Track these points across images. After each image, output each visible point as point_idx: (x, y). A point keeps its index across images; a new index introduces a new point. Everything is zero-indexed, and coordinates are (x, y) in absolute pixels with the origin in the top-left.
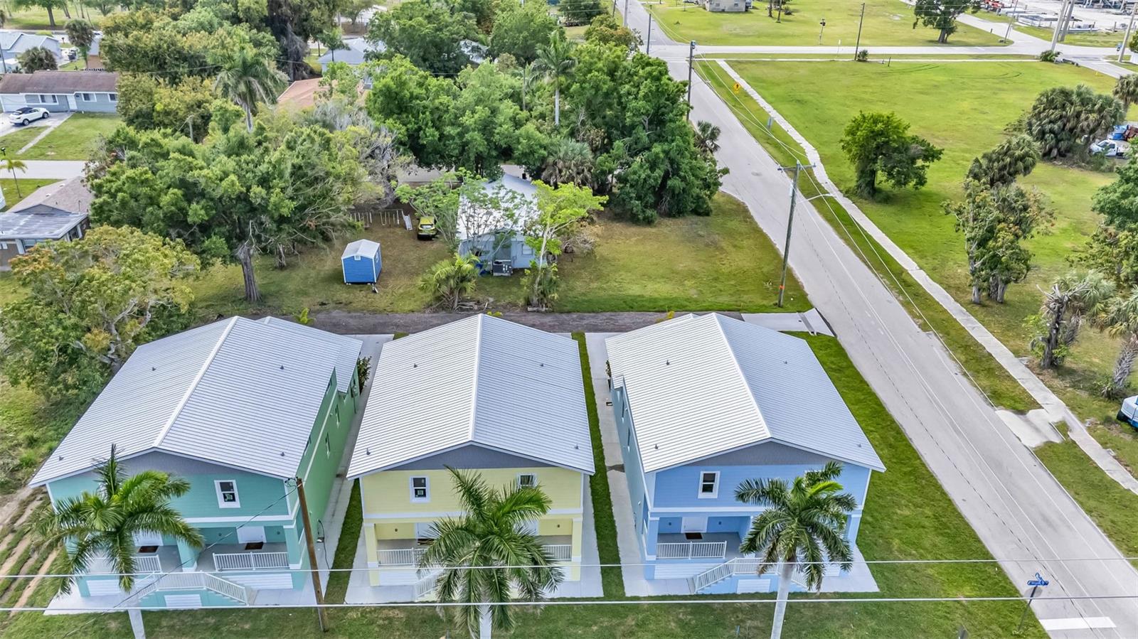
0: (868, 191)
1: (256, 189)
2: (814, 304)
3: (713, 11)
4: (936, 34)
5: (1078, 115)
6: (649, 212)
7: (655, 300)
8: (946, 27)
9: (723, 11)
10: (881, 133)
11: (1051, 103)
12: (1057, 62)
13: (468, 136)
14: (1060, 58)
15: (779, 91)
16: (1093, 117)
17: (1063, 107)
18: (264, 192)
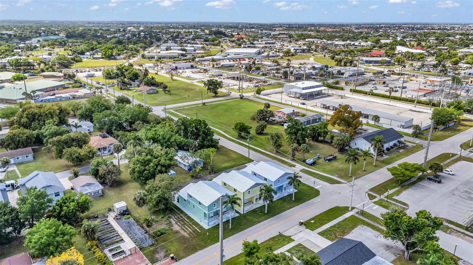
0: (241, 137)
2: (254, 160)
4: (214, 95)
5: (266, 114)
7: (229, 166)
8: (216, 93)
11: (260, 113)
12: (244, 99)
14: (244, 98)
16: (269, 114)
17: (263, 113)
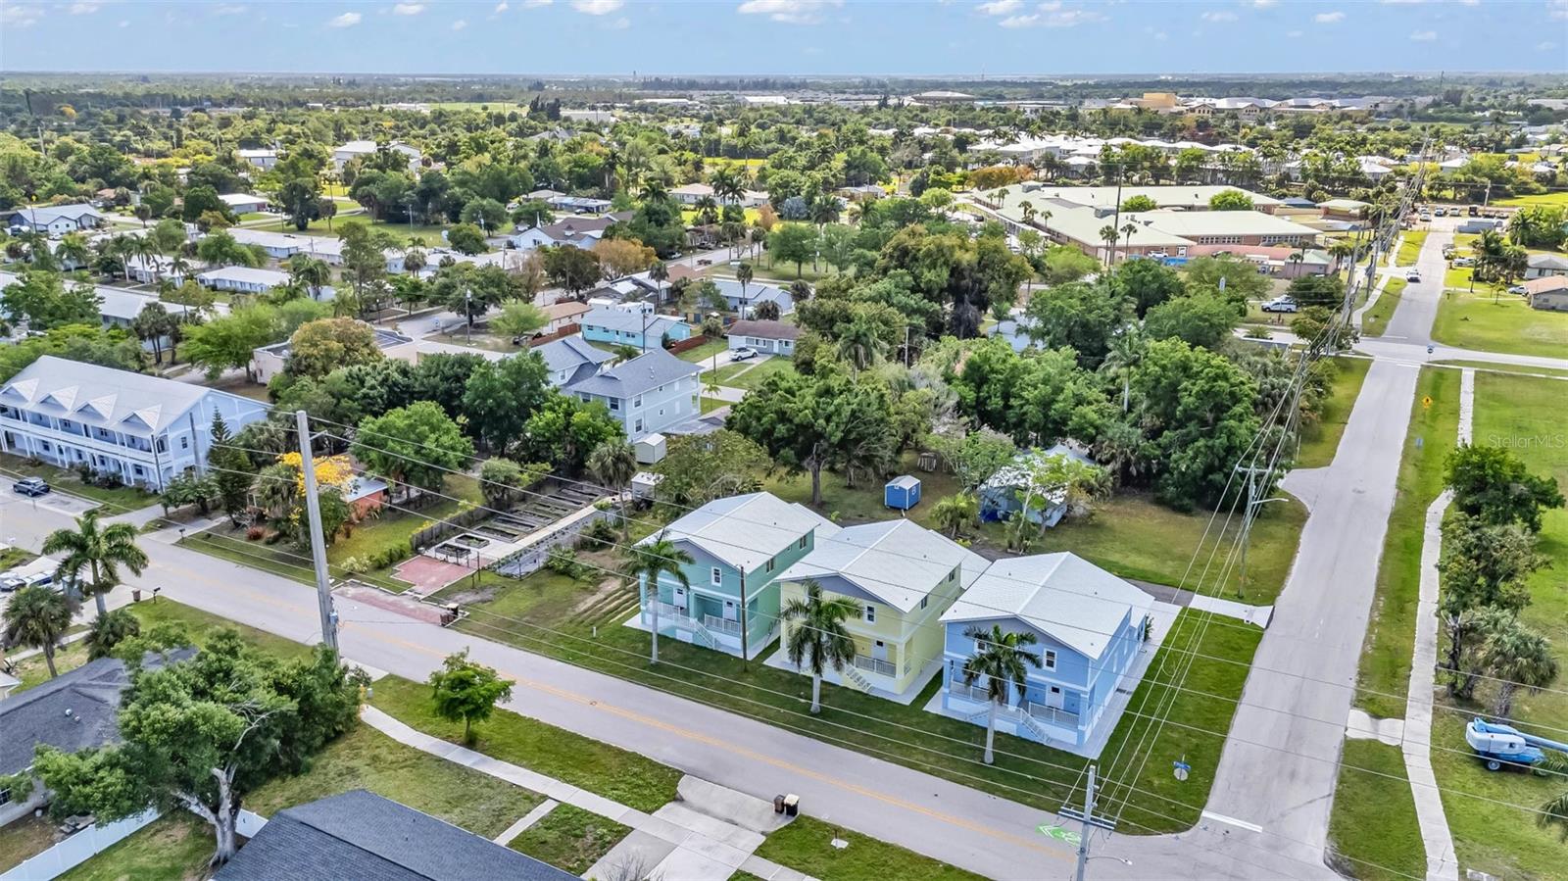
1: (821, 421)
2: (1277, 602)
3: (1536, 308)
6: (1186, 501)
9: (1553, 309)
10: (1481, 467)
13: (1025, 409)
15: (1508, 413)
18: (824, 424)
